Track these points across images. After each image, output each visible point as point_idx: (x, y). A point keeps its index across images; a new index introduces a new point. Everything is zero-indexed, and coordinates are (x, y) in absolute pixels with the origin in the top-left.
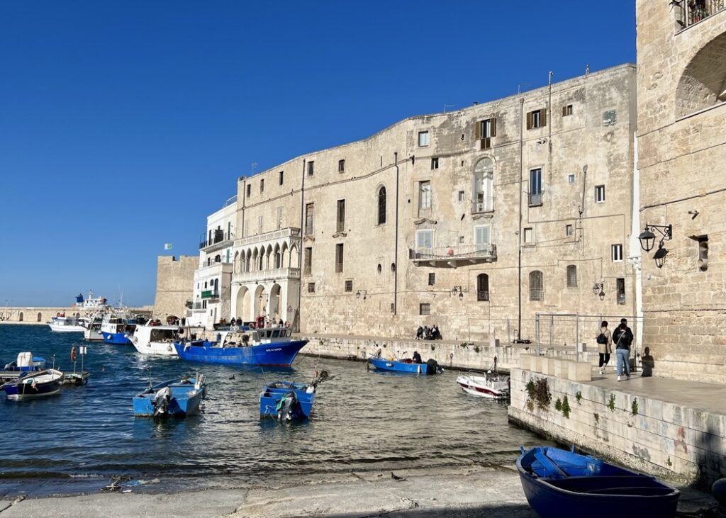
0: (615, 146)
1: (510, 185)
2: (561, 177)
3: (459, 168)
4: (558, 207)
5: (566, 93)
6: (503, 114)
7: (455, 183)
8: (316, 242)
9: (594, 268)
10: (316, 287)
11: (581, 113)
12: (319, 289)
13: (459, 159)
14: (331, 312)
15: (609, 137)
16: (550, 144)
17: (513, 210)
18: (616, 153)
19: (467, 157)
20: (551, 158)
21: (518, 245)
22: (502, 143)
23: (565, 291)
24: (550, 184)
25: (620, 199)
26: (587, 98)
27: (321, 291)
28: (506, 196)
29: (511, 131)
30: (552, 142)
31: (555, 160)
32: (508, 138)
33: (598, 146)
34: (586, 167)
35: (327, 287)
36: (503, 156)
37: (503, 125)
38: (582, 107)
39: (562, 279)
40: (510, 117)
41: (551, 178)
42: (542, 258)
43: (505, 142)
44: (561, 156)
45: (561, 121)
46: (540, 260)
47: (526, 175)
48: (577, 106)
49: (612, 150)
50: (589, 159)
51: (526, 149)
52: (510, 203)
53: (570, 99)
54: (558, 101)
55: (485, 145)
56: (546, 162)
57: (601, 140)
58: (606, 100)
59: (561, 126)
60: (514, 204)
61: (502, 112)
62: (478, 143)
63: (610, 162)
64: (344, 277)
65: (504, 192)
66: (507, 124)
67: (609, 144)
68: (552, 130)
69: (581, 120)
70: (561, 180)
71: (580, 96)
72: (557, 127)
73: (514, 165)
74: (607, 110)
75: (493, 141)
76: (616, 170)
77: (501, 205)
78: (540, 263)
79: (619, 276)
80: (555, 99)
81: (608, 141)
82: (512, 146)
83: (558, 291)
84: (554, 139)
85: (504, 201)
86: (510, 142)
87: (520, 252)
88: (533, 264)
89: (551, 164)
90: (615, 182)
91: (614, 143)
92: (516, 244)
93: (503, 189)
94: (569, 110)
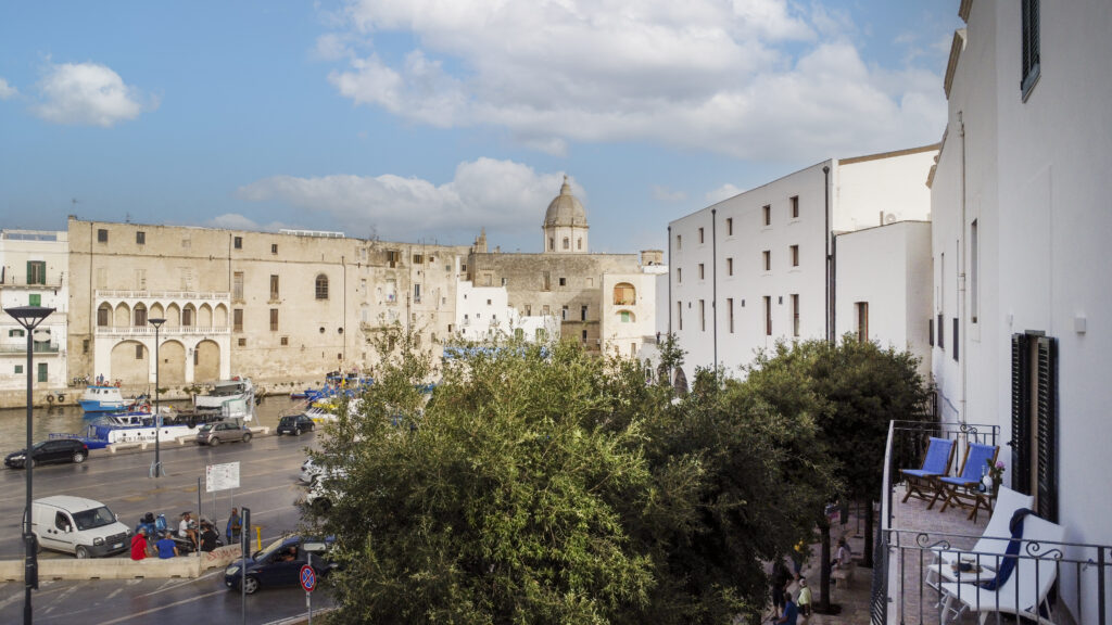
3: (378, 275)
5: (432, 251)
7: (376, 282)
8: (247, 305)
10: (248, 342)
11: (437, 263)
12: (252, 343)
13: (378, 269)
14: (266, 361)
15: (448, 277)
16: (424, 274)
17: (407, 303)
18: (451, 284)
19: (382, 269)
20: (424, 280)
21: (409, 322)
24: (424, 293)
25: (452, 305)
26: (440, 257)
27: (254, 345)
29: (405, 262)
31: (426, 282)
32: (404, 265)
33: (444, 280)
34: (439, 288)
35: (261, 342)
36: (401, 274)
37: (401, 257)
38: (438, 260)
39: (429, 339)
40: (405, 254)
41: (425, 290)
43: (402, 266)
44: (429, 280)
45: (429, 263)
47: (413, 286)
48: (436, 259)
49: (449, 283)
50: (440, 285)
51: (412, 273)
52: (405, 299)
53: (433, 254)
55: (393, 265)
57: (445, 277)
58: (447, 260)
59: (429, 266)
60: (407, 300)
62: (389, 263)
63: (448, 287)
64: (279, 335)
66: (403, 257)
67: (448, 280)
68: (425, 267)
69: (438, 266)
70: (429, 292)
71: (437, 254)
72: (427, 266)
73: (407, 279)
74: (447, 264)
75: (397, 264)
80: (427, 252)
82: (406, 270)
84: (425, 271)
86: (405, 267)
89: (424, 283)
91: (450, 280)
94: (432, 260)
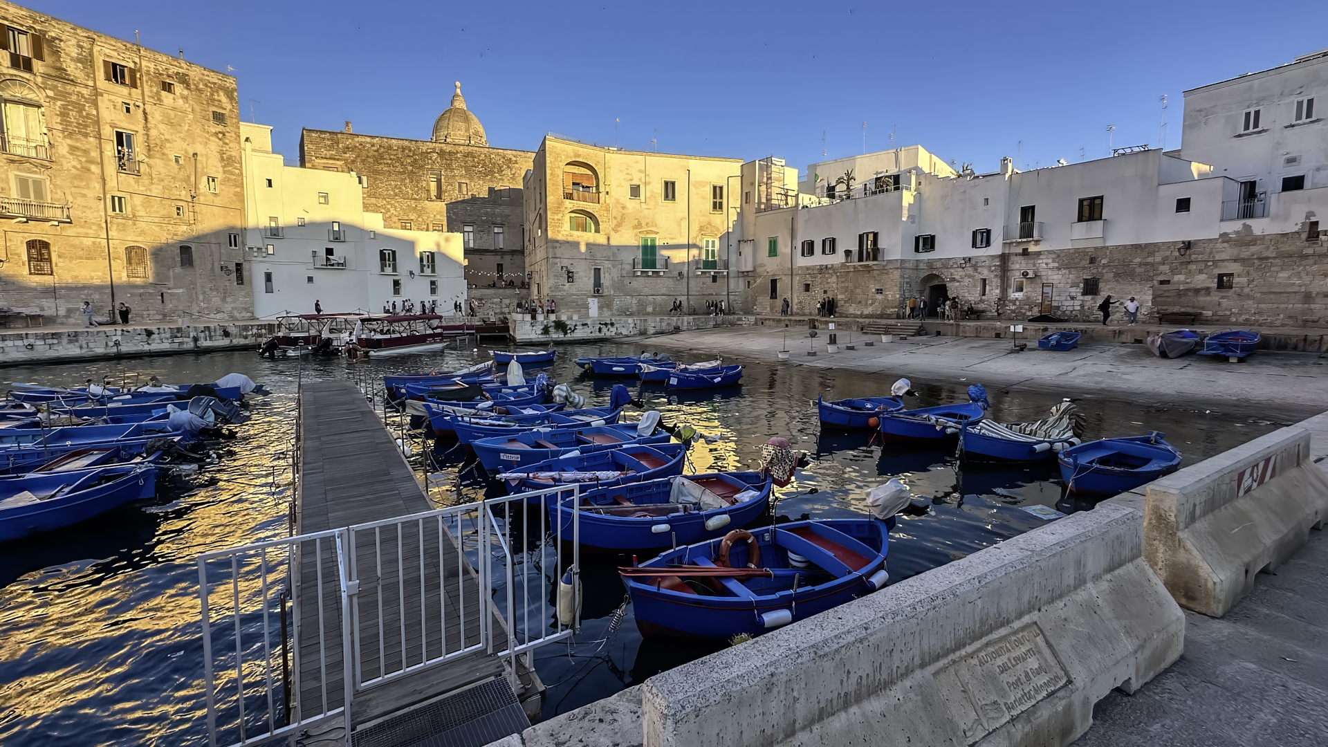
0: (227, 147)
1: (79, 136)
2: (164, 154)
4: (162, 184)
5: (164, 67)
6: (54, 39)
9: (212, 252)
11: (185, 98)
15: (220, 136)
16: (145, 113)
17: (89, 170)
18: (228, 153)
20: (147, 128)
21: (103, 214)
22: (56, 76)
23: (178, 270)
24: (149, 157)
25: (234, 195)
26: (192, 87)
28: (73, 149)
29: (73, 69)
30: (148, 111)
31: (153, 132)
32: (69, 75)
33: (209, 140)
34: (195, 154)
36: (60, 94)
37: (56, 53)
38: (186, 92)
39: (174, 259)
40: (70, 49)
41: (149, 150)
42: (142, 233)
43: (63, 77)
44: (162, 131)
45: (158, 93)
46: (140, 235)
47: (108, 134)
48: (179, 88)
49: (224, 149)
50: (199, 148)
51: (103, 103)
52: (84, 160)
53: (169, 76)
54: (152, 70)
55: (21, 64)
56: (141, 132)
57: (212, 135)
58: (214, 100)
59: (159, 99)
60: (91, 162)
61: (53, 34)
63: (222, 157)
65: (69, 141)
66: (63, 55)
67: (221, 143)
68: (147, 99)
69: (187, 105)
70: (164, 157)
71: (180, 78)
72: (153, 97)
73: (84, 113)
74: (215, 109)
75: (38, 66)
76: (230, 168)
77: (63, 157)
78: (140, 239)
79: (237, 262)
80: (146, 66)
81: (220, 139)
82: (78, 89)
83: (169, 270)
84: (148, 108)
85: (71, 154)
86: (72, 81)
87: (106, 222)
88: (129, 238)
89: (147, 135)
90: (229, 179)
91: (227, 144)
92: (98, 211)
93: (65, 137)
94: (167, 87)
